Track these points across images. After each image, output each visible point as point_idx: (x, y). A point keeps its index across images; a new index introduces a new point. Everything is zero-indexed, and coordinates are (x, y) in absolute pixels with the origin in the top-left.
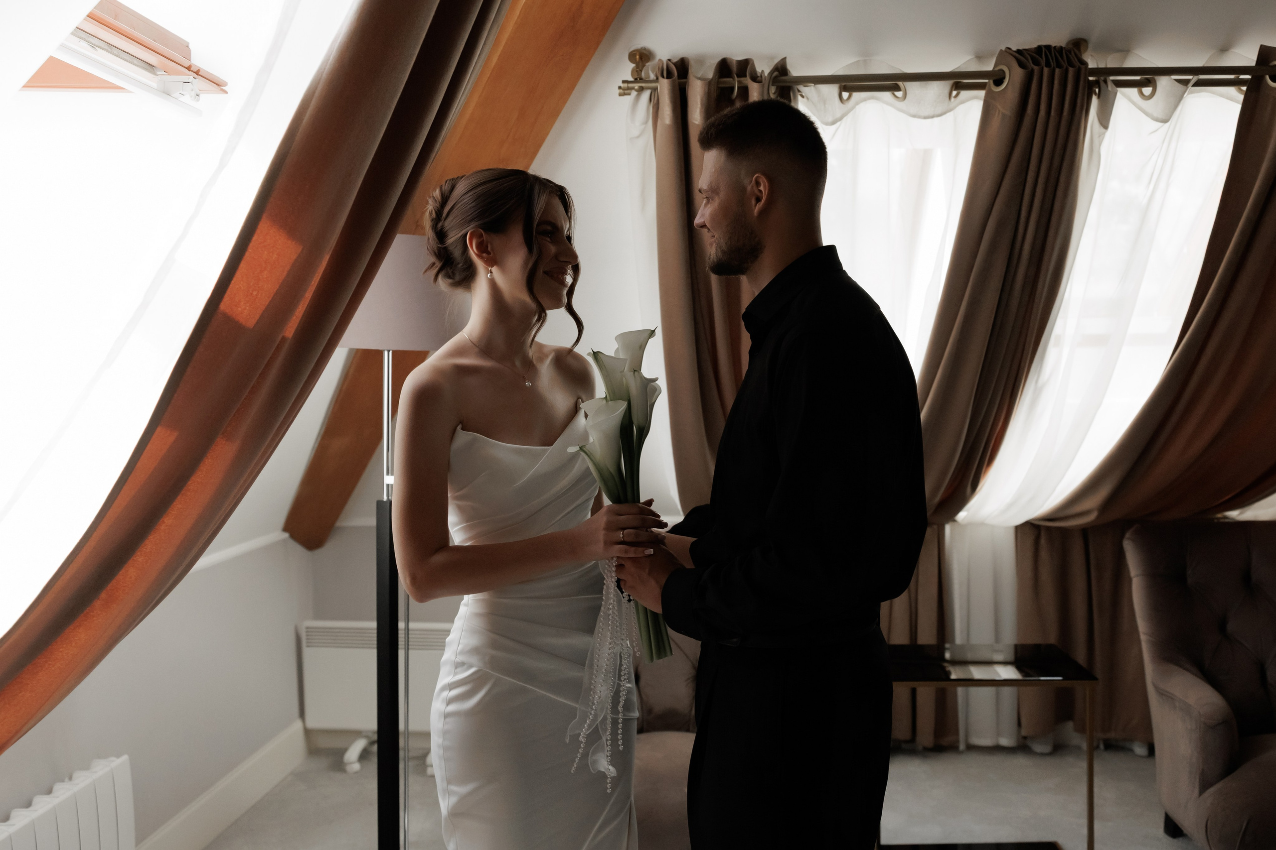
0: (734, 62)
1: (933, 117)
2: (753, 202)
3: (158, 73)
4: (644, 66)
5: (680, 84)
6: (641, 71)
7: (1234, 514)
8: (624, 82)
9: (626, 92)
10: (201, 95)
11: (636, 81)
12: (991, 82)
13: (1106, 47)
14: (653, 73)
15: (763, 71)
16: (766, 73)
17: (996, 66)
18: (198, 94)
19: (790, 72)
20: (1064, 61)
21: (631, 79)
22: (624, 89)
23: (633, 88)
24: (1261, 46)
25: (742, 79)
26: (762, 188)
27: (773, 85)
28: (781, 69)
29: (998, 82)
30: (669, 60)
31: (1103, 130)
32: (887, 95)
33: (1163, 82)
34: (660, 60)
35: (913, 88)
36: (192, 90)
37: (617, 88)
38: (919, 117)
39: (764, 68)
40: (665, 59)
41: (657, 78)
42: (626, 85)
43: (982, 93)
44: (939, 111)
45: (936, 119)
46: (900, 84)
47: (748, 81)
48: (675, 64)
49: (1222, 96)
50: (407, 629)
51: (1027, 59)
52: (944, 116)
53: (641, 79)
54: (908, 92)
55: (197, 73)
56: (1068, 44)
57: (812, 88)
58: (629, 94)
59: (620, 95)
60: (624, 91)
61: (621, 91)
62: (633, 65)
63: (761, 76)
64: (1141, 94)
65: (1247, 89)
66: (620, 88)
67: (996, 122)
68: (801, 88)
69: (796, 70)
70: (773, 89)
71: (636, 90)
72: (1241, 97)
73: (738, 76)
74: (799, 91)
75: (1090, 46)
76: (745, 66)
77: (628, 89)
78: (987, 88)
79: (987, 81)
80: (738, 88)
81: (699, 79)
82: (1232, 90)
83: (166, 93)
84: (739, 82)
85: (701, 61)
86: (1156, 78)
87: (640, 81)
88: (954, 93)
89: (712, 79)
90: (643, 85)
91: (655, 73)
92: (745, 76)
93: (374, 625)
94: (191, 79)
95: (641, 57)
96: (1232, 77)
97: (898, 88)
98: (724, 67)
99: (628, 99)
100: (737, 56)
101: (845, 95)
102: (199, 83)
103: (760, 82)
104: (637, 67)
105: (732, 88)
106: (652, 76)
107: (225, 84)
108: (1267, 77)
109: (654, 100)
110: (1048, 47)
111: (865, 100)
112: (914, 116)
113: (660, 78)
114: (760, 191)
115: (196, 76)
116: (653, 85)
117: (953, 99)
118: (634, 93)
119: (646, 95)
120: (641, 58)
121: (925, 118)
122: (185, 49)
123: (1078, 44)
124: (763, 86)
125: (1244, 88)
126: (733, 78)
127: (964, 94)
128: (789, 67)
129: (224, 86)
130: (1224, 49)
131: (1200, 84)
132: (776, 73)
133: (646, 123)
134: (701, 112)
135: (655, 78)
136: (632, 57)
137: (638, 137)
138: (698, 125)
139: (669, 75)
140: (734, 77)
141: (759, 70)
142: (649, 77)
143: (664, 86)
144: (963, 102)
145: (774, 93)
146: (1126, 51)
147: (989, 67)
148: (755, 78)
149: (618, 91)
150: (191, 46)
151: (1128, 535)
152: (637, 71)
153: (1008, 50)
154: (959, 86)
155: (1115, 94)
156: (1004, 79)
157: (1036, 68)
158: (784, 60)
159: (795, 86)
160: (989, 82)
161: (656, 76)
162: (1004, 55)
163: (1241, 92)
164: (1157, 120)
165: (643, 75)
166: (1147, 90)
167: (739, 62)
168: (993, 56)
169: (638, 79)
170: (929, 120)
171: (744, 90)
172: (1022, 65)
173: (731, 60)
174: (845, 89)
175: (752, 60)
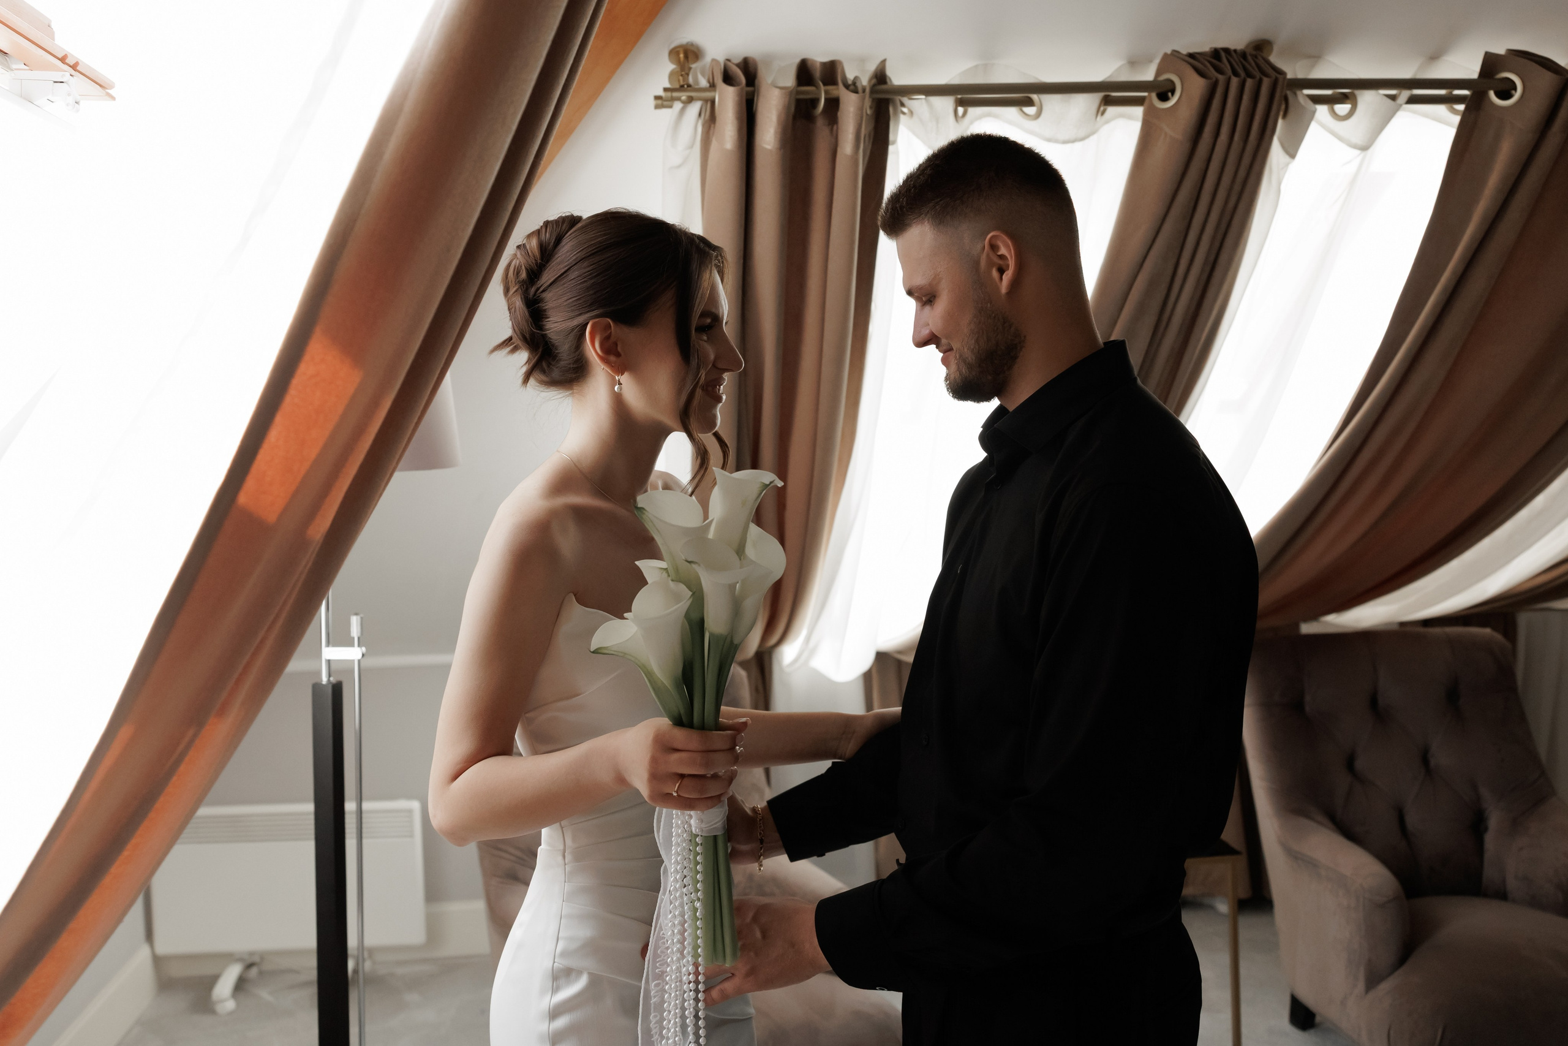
0: (818, 65)
1: (1073, 141)
2: (995, 273)
4: (690, 68)
5: (747, 93)
6: (688, 74)
8: (666, 90)
9: (664, 103)
11: (682, 88)
12: (1154, 95)
14: (703, 76)
15: (856, 78)
16: (863, 81)
19: (890, 80)
20: (1251, 67)
21: (671, 86)
22: (663, 99)
23: (679, 99)
24: (1486, 54)
25: (830, 88)
26: (1003, 251)
27: (870, 96)
28: (880, 77)
29: (1164, 96)
30: (728, 60)
31: (1287, 160)
32: (1011, 111)
33: (1367, 99)
34: (714, 60)
35: (1050, 102)
37: (652, 98)
38: (1056, 141)
39: (858, 71)
40: (721, 59)
41: (713, 86)
42: (669, 94)
43: (1138, 111)
44: (1081, 135)
45: (1078, 145)
46: (1035, 97)
47: (838, 90)
48: (738, 65)
51: (1205, 65)
52: (1087, 141)
53: (689, 86)
54: (1044, 108)
57: (924, 101)
58: (671, 107)
59: (657, 107)
60: (662, 102)
61: (659, 102)
62: (674, 66)
63: (856, 84)
64: (1334, 113)
66: (657, 98)
67: (1160, 149)
68: (905, 100)
69: (898, 78)
71: (683, 102)
73: (825, 84)
74: (903, 105)
75: (1276, 47)
76: (831, 72)
77: (673, 99)
78: (1147, 102)
79: (1145, 94)
80: (826, 99)
81: (775, 86)
82: (1444, 111)
84: (826, 92)
85: (769, 59)
86: (1358, 92)
87: (689, 88)
88: (1102, 108)
89: (793, 86)
90: (693, 94)
91: (707, 78)
92: (835, 83)
95: (687, 55)
96: (1444, 91)
97: (1030, 103)
98: (804, 72)
99: (668, 115)
100: (819, 56)
101: (961, 110)
103: (856, 91)
104: (680, 68)
105: (814, 102)
106: (703, 83)
109: (707, 114)
112: (1049, 140)
113: (718, 84)
114: (1002, 257)
116: (708, 95)
117: (1099, 117)
118: (678, 106)
120: (686, 57)
121: (1065, 142)
123: (1262, 45)
124: (859, 97)
126: (817, 87)
127: (1112, 110)
128: (890, 72)
131: (1411, 100)
132: (874, 82)
133: (691, 147)
134: (776, 132)
135: (708, 85)
136: (674, 53)
137: (679, 166)
138: (770, 150)
139: (728, 79)
140: (819, 84)
141: (850, 76)
142: (698, 82)
143: (726, 97)
144: (1107, 122)
145: (871, 108)
148: (849, 86)
149: (652, 102)
152: (681, 75)
153: (1176, 54)
154: (1108, 101)
155: (1314, 112)
156: (1173, 92)
157: (1221, 77)
158: (884, 61)
159: (898, 98)
160: (1150, 96)
161: (709, 82)
162: (1171, 60)
163: (1455, 112)
164: (1355, 147)
165: (691, 80)
166: (1342, 109)
167: (824, 64)
168: (1151, 61)
169: (686, 86)
170: (1069, 146)
171: (834, 104)
172: (1201, 74)
173: (814, 62)
174: (961, 103)
175: (840, 62)
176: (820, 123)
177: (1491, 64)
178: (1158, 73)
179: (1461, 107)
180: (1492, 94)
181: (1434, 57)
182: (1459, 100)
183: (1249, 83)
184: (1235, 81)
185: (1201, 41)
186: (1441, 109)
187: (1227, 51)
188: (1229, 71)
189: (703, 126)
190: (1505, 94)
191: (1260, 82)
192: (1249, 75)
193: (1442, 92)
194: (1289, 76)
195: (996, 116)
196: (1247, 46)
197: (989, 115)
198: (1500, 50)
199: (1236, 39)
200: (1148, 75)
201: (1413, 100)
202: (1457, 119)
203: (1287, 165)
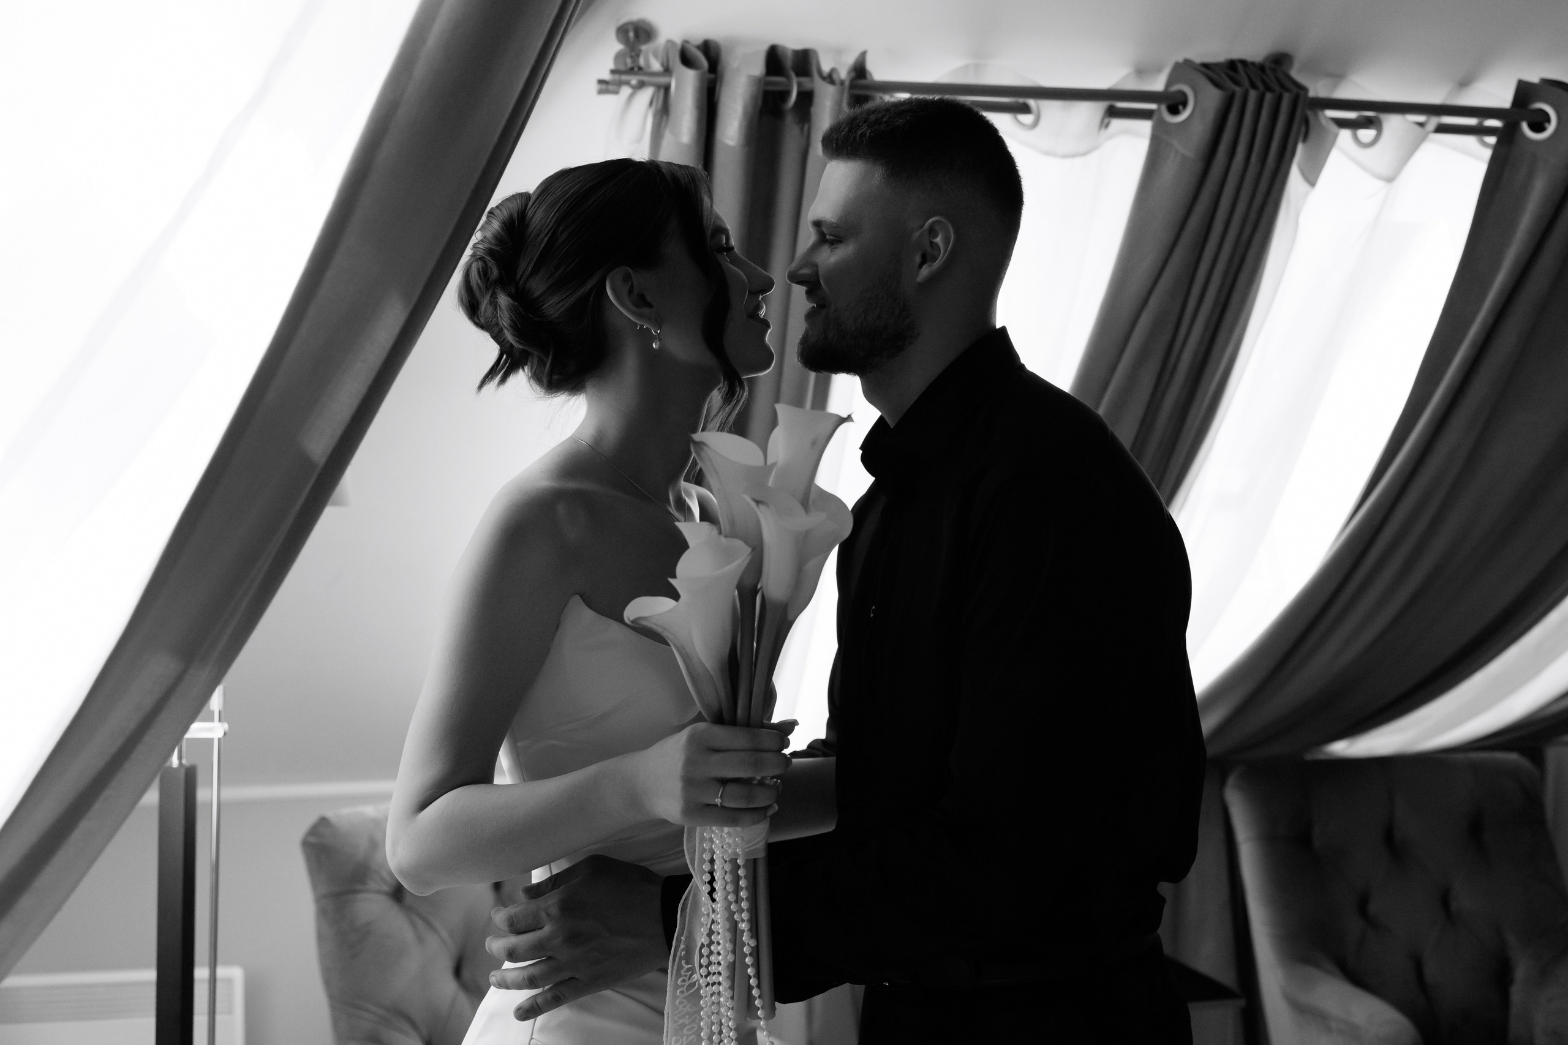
0: (789, 53)
1: (1074, 156)
2: (918, 259)
4: (641, 49)
5: (709, 78)
6: (638, 56)
8: (613, 71)
9: (611, 88)
11: (631, 71)
12: (1164, 108)
13: (1314, 68)
14: (657, 58)
15: (833, 70)
16: (841, 73)
17: (1168, 85)
19: (870, 75)
20: (1270, 78)
21: (618, 68)
22: (609, 84)
23: (628, 83)
24: (1521, 80)
25: (803, 80)
26: (938, 240)
27: (848, 91)
28: (860, 70)
29: (1175, 108)
30: (688, 41)
31: (1307, 189)
32: (1005, 119)
33: (1392, 124)
34: (670, 42)
35: (1049, 109)
37: (595, 82)
38: (1055, 155)
39: (836, 63)
40: (678, 40)
41: (667, 70)
42: (617, 77)
43: (1147, 125)
44: (1084, 148)
45: (1078, 161)
46: (1032, 102)
47: (812, 82)
48: (698, 47)
51: (1221, 77)
52: (1089, 157)
53: (640, 69)
54: (1040, 115)
58: (616, 92)
59: (601, 92)
60: (605, 87)
61: (604, 87)
62: (622, 46)
63: (834, 75)
64: (1356, 139)
65: (1497, 142)
66: (601, 82)
67: (1170, 168)
69: (879, 72)
70: (848, 97)
71: (632, 87)
73: (798, 74)
75: (1296, 63)
76: (804, 61)
77: (620, 84)
78: (1155, 117)
79: (1154, 106)
80: (799, 94)
81: (737, 74)
84: (799, 85)
85: (737, 46)
86: (1383, 116)
87: (640, 72)
88: (1106, 122)
89: (757, 77)
90: (645, 78)
91: (661, 61)
92: (808, 74)
97: (1025, 109)
98: (774, 58)
100: (792, 41)
103: (832, 84)
104: (630, 48)
105: (785, 95)
106: (656, 66)
108: (1525, 124)
109: (660, 102)
112: (1047, 153)
113: (674, 67)
114: (935, 245)
116: (662, 80)
117: (1102, 131)
118: (626, 91)
119: (647, 94)
120: (637, 35)
121: (1064, 156)
123: (1281, 61)
124: (838, 91)
126: (787, 77)
127: (1117, 124)
128: (870, 66)
130: (1467, 80)
132: (853, 75)
134: (740, 126)
135: (662, 69)
136: (622, 32)
138: (732, 146)
139: (689, 63)
140: (790, 74)
141: (826, 68)
142: (650, 65)
143: (684, 82)
144: (1111, 137)
146: (1339, 75)
148: (825, 78)
149: (594, 87)
152: (630, 56)
153: (1189, 63)
154: (1113, 113)
155: (1336, 136)
156: (1185, 104)
157: (1238, 90)
158: (864, 54)
160: (1159, 109)
161: (663, 65)
162: (1183, 69)
163: (1485, 144)
164: (1380, 177)
165: (642, 62)
166: (1367, 134)
167: (797, 53)
168: (1159, 70)
169: (636, 69)
170: (1068, 161)
171: (807, 98)
172: (1217, 85)
173: (784, 48)
175: (814, 52)
176: (790, 120)
177: (1525, 93)
178: (1169, 83)
179: (1492, 140)
180: (1525, 126)
181: (1464, 84)
182: (1490, 131)
183: (1269, 97)
184: (1253, 95)
185: (1215, 51)
186: (1470, 140)
187: (1244, 62)
188: (1247, 84)
189: (655, 116)
190: (1538, 127)
191: (1279, 99)
192: (1268, 88)
193: (1472, 121)
194: (1312, 94)
196: (1267, 58)
198: (1534, 77)
199: (1253, 50)
200: (1158, 85)
201: (1442, 129)
202: (1487, 153)
203: (1306, 194)
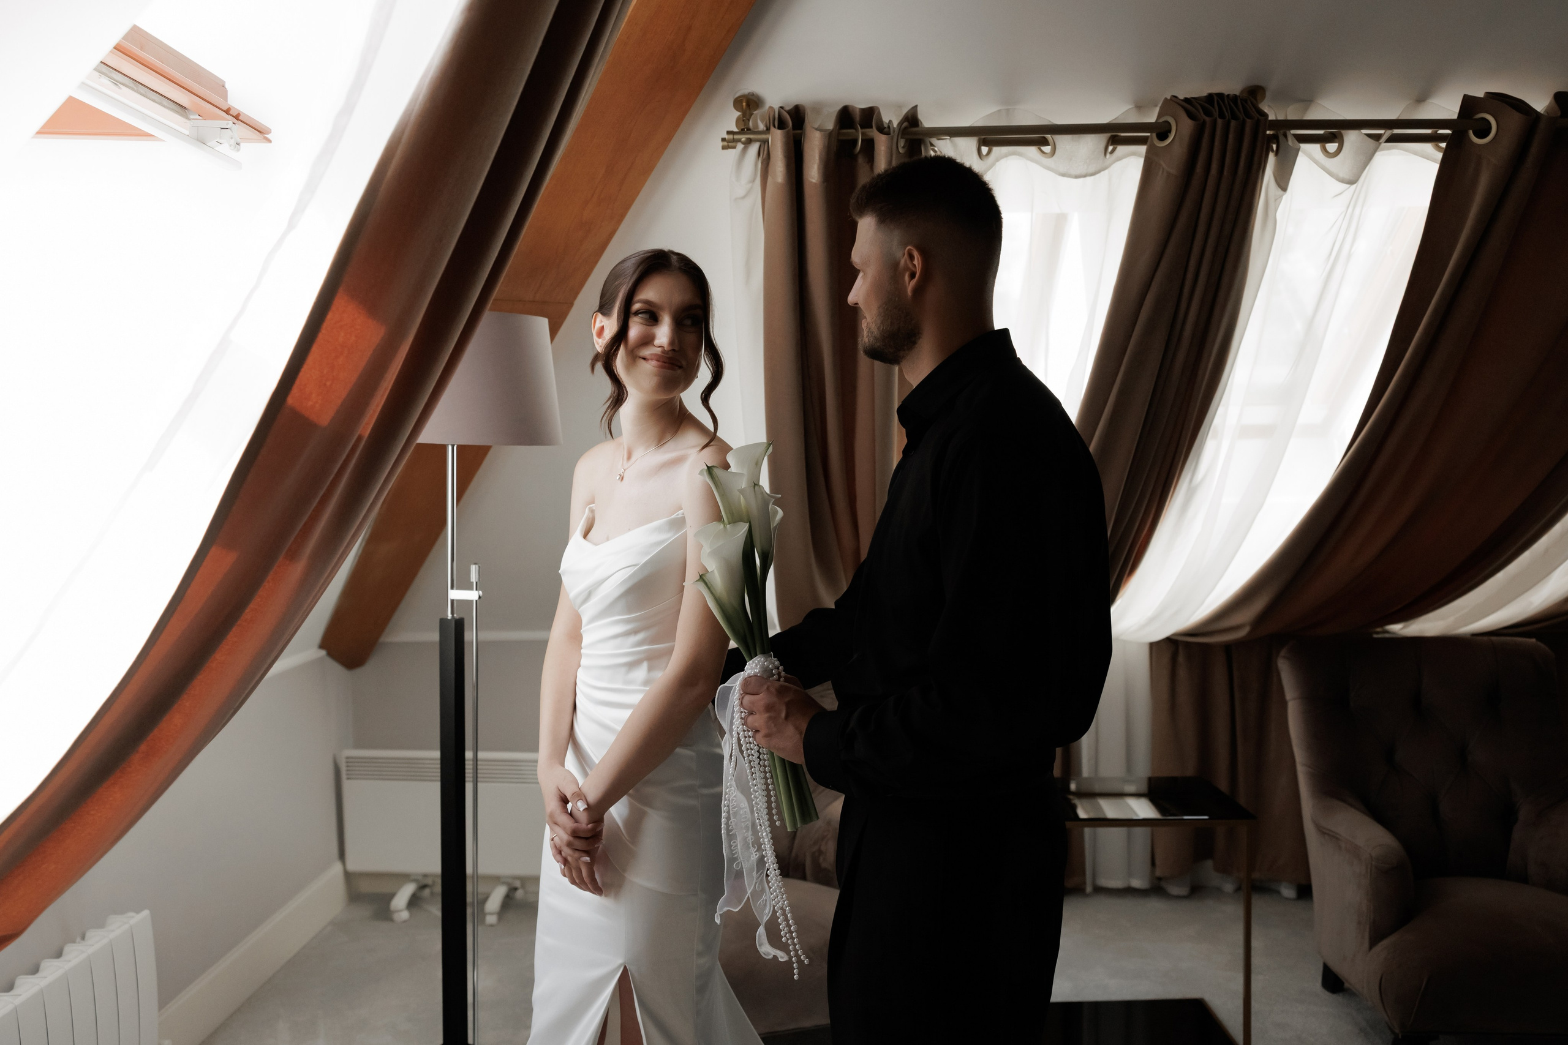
0: (858, 110)
1: (1085, 176)
2: (907, 278)
3: (192, 117)
4: (752, 114)
5: (795, 136)
6: (749, 121)
7: (1398, 629)
8: (729, 133)
9: (730, 144)
10: (242, 144)
11: (742, 131)
12: (1154, 135)
13: (1285, 96)
14: (762, 121)
15: (890, 122)
16: (895, 124)
17: (1159, 116)
18: (238, 143)
19: (921, 122)
20: (1239, 111)
21: (735, 130)
22: (729, 141)
23: (739, 141)
24: (1465, 96)
25: (867, 130)
27: (902, 138)
28: (911, 119)
29: (1162, 136)
30: (782, 107)
31: (1280, 192)
32: (1032, 150)
33: (1352, 138)
34: (771, 107)
35: (1064, 142)
36: (232, 138)
37: (720, 139)
38: (1070, 176)
39: (892, 117)
40: (776, 107)
41: (768, 129)
42: (731, 137)
43: (1143, 149)
44: (1092, 169)
45: (1088, 179)
46: (1048, 136)
47: (874, 133)
48: (789, 112)
49: (1415, 153)
50: (476, 759)
51: (1197, 109)
52: (1096, 176)
53: (749, 129)
54: (1057, 146)
55: (237, 117)
56: (1242, 92)
57: (948, 141)
58: (734, 147)
59: (724, 148)
60: (729, 143)
61: (725, 143)
62: (738, 114)
63: (889, 127)
64: (1325, 150)
65: (1447, 146)
66: (723, 140)
67: (1159, 183)
68: (934, 141)
69: (929, 120)
70: (902, 143)
71: (743, 143)
72: (1439, 156)
73: (862, 127)
74: (932, 145)
75: (1268, 94)
76: (870, 115)
77: (734, 141)
78: (1148, 143)
79: (1149, 134)
80: (862, 140)
81: (817, 129)
82: (1428, 147)
83: (201, 141)
84: (863, 134)
85: (818, 108)
86: (1343, 132)
87: (747, 132)
88: (1110, 148)
89: (833, 129)
90: (751, 136)
91: (764, 122)
92: (871, 127)
93: (437, 754)
94: (230, 124)
95: (749, 104)
96: (1429, 131)
97: (1045, 142)
98: (845, 116)
99: (733, 154)
100: (860, 103)
101: (985, 150)
102: (239, 129)
103: (888, 134)
104: (744, 115)
105: (855, 141)
106: (762, 127)
107: (269, 131)
108: (1471, 132)
109: (764, 154)
110: (1220, 96)
111: (1006, 156)
112: (1063, 175)
113: (772, 128)
114: (914, 266)
115: (235, 121)
116: (764, 136)
117: (1108, 155)
118: (740, 146)
119: (754, 148)
120: (748, 105)
121: (1077, 177)
122: (220, 87)
123: (1255, 92)
124: (892, 138)
125: (1443, 145)
126: (856, 129)
127: (1121, 149)
128: (920, 117)
129: (268, 134)
130: (1421, 99)
131: (1394, 139)
132: (905, 124)
133: (753, 181)
134: (819, 169)
135: (765, 129)
136: (737, 103)
137: (744, 197)
138: (815, 184)
139: (781, 125)
141: (886, 120)
142: (756, 126)
143: (777, 139)
144: (1119, 159)
145: (903, 147)
146: (1308, 101)
147: (1152, 118)
148: (883, 129)
149: (721, 144)
150: (227, 86)
151: (1283, 653)
152: (743, 120)
153: (1174, 99)
154: (1115, 141)
155: (1298, 148)
156: (1169, 132)
157: (1208, 120)
158: (916, 105)
159: (928, 140)
160: (1151, 136)
161: (765, 126)
162: (1169, 105)
163: (1438, 149)
164: (1343, 181)
165: (751, 125)
166: (1331, 147)
167: (863, 110)
168: (1152, 107)
169: (745, 130)
170: (1081, 180)
171: (870, 144)
172: (1191, 115)
173: (854, 108)
174: (983, 142)
175: (877, 108)
176: (859, 159)
177: (1469, 106)
182: (1442, 138)
183: (1235, 124)
186: (1424, 146)
188: (1216, 115)
189: (762, 163)
190: (1482, 133)
191: (1244, 125)
192: (1235, 118)
194: (1275, 119)
195: (1020, 154)
197: (1014, 154)
199: (1232, 85)
201: (1397, 139)
203: (1280, 195)
